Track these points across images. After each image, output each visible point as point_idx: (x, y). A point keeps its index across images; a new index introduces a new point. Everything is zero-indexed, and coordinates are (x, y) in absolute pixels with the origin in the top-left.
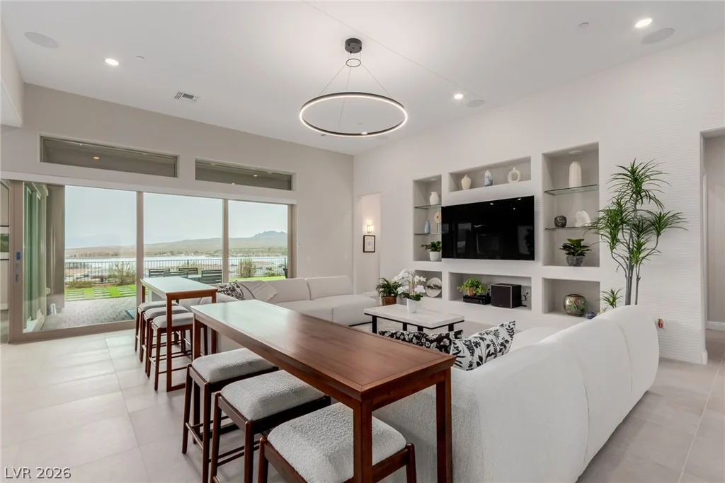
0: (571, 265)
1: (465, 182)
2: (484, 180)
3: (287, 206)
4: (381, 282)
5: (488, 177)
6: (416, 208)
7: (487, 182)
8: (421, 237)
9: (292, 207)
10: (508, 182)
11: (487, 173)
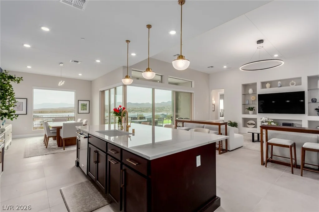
1: (268, 85)
5: (280, 84)
6: (243, 94)
7: (279, 85)
10: (289, 86)
11: (279, 82)
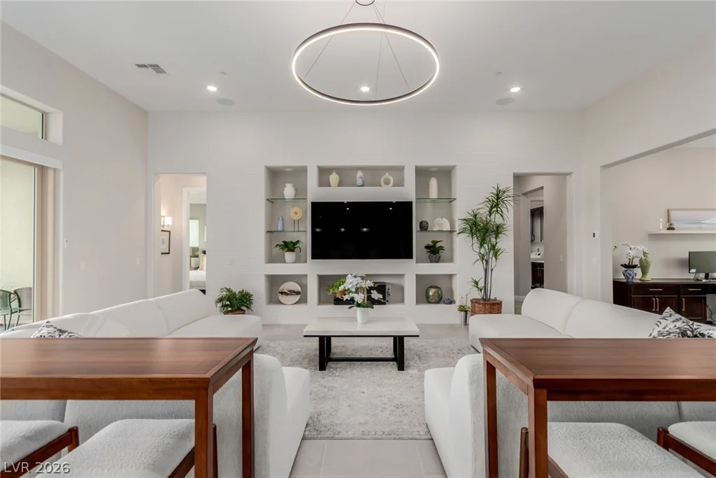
0: (431, 262)
1: (334, 178)
2: (355, 180)
5: (361, 178)
6: (268, 200)
7: (359, 182)
10: (381, 186)
11: (360, 174)
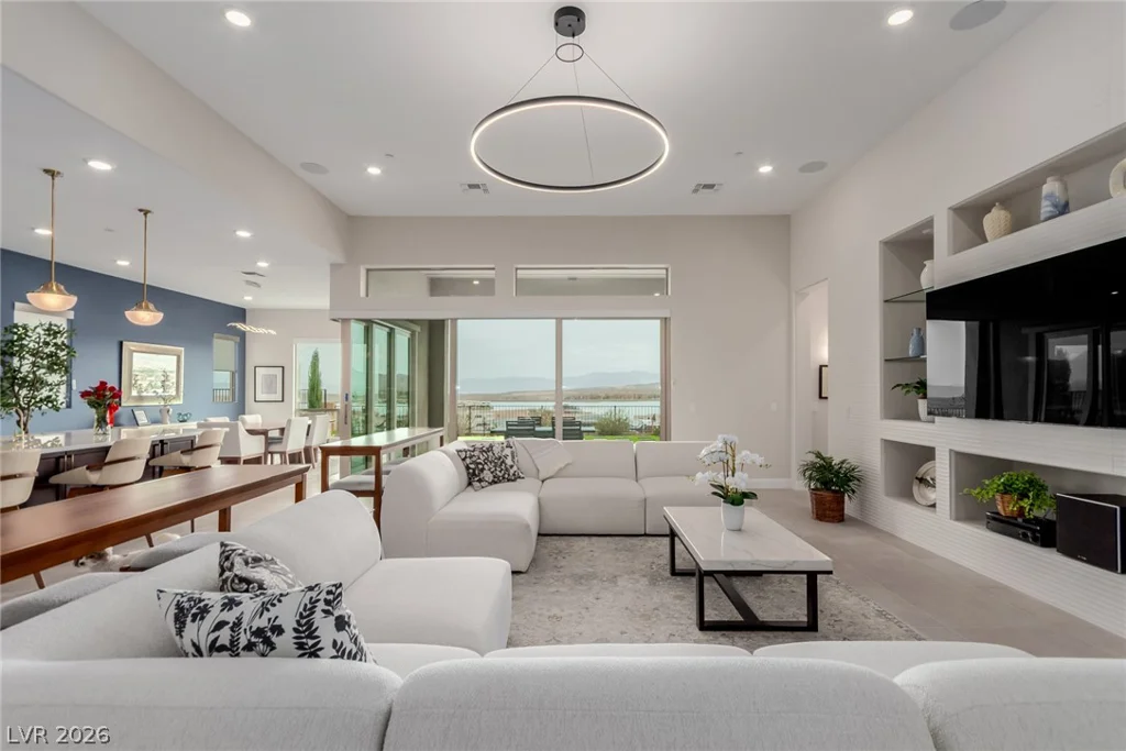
1: (994, 220)
2: (1039, 207)
3: (659, 321)
4: (812, 458)
5: (1050, 196)
6: (886, 301)
8: (897, 365)
9: (665, 321)
11: (1051, 187)
